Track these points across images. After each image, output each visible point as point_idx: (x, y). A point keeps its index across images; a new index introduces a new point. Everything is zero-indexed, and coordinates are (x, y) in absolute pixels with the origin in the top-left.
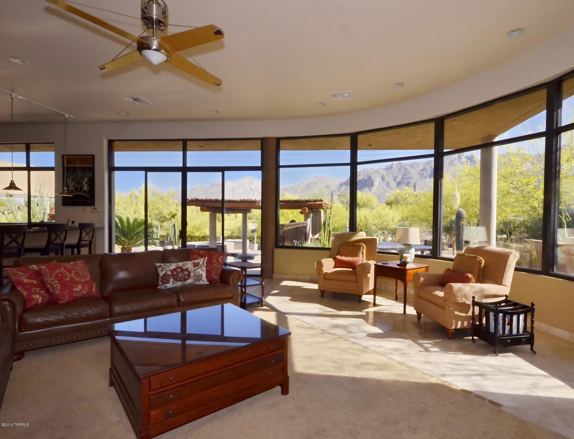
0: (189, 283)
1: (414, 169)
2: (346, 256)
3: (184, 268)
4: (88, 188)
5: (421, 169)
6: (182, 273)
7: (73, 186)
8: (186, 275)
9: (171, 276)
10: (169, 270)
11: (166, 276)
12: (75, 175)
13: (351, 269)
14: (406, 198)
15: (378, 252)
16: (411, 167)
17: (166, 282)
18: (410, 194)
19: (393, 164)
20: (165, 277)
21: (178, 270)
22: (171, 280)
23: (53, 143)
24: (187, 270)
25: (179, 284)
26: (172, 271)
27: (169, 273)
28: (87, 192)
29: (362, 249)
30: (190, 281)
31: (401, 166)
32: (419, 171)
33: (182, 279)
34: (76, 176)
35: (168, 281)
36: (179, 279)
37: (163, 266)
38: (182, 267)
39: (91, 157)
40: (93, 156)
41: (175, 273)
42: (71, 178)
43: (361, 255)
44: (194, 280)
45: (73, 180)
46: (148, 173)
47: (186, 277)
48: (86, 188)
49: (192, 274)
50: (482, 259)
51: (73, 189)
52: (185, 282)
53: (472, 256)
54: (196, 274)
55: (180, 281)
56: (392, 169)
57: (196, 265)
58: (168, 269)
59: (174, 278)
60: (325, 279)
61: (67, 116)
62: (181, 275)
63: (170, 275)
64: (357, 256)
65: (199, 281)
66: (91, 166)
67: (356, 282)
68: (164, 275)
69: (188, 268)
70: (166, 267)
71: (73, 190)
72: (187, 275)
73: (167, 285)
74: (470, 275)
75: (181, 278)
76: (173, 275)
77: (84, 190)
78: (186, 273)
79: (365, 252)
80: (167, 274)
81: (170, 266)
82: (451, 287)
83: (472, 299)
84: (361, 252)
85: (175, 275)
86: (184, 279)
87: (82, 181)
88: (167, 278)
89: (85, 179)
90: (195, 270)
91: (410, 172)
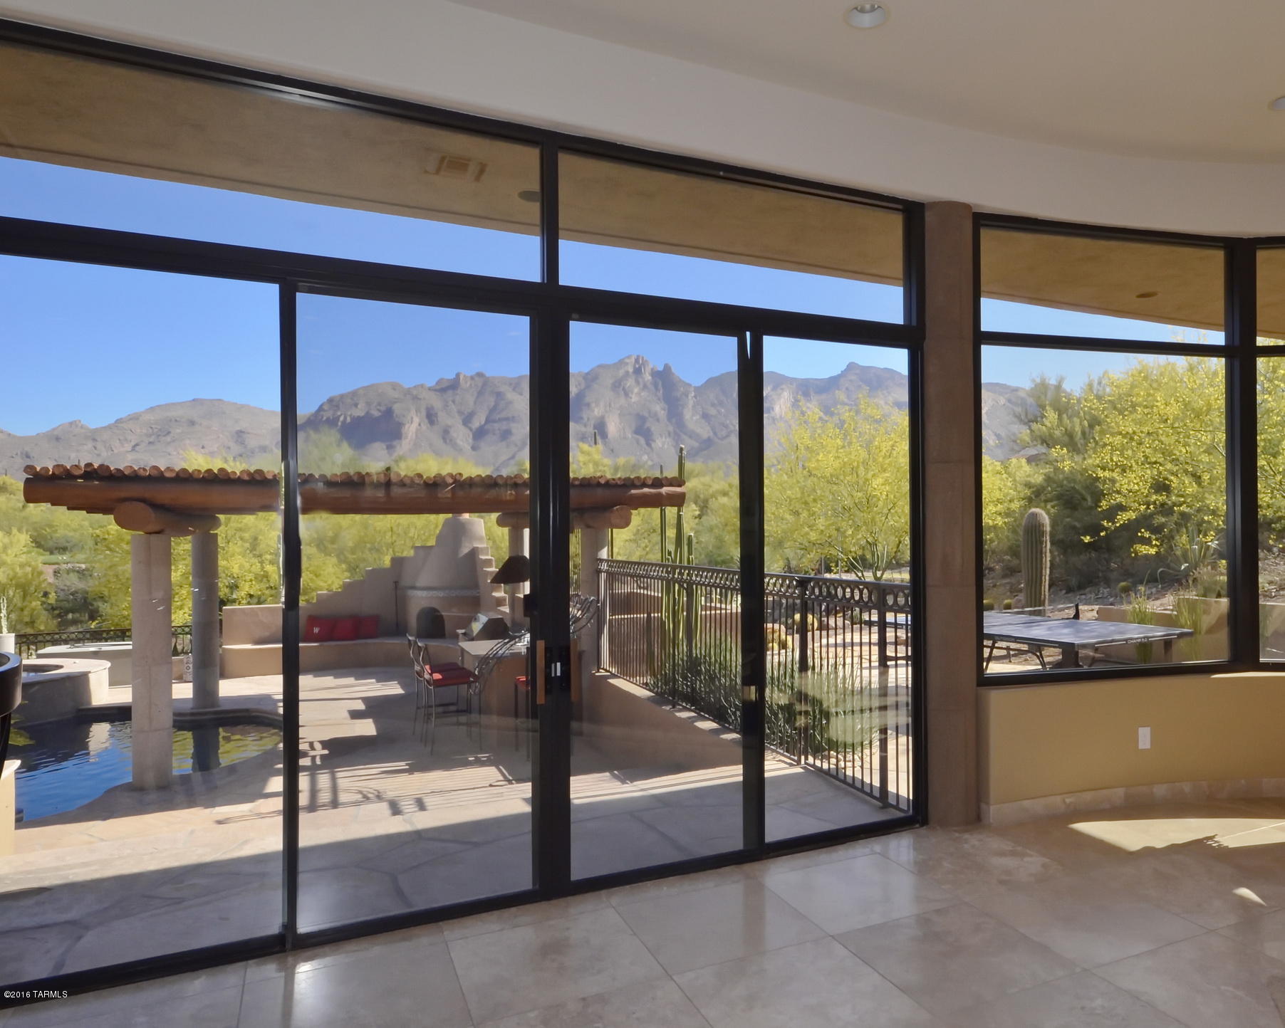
31: (485, 386)
56: (459, 391)
91: (509, 403)
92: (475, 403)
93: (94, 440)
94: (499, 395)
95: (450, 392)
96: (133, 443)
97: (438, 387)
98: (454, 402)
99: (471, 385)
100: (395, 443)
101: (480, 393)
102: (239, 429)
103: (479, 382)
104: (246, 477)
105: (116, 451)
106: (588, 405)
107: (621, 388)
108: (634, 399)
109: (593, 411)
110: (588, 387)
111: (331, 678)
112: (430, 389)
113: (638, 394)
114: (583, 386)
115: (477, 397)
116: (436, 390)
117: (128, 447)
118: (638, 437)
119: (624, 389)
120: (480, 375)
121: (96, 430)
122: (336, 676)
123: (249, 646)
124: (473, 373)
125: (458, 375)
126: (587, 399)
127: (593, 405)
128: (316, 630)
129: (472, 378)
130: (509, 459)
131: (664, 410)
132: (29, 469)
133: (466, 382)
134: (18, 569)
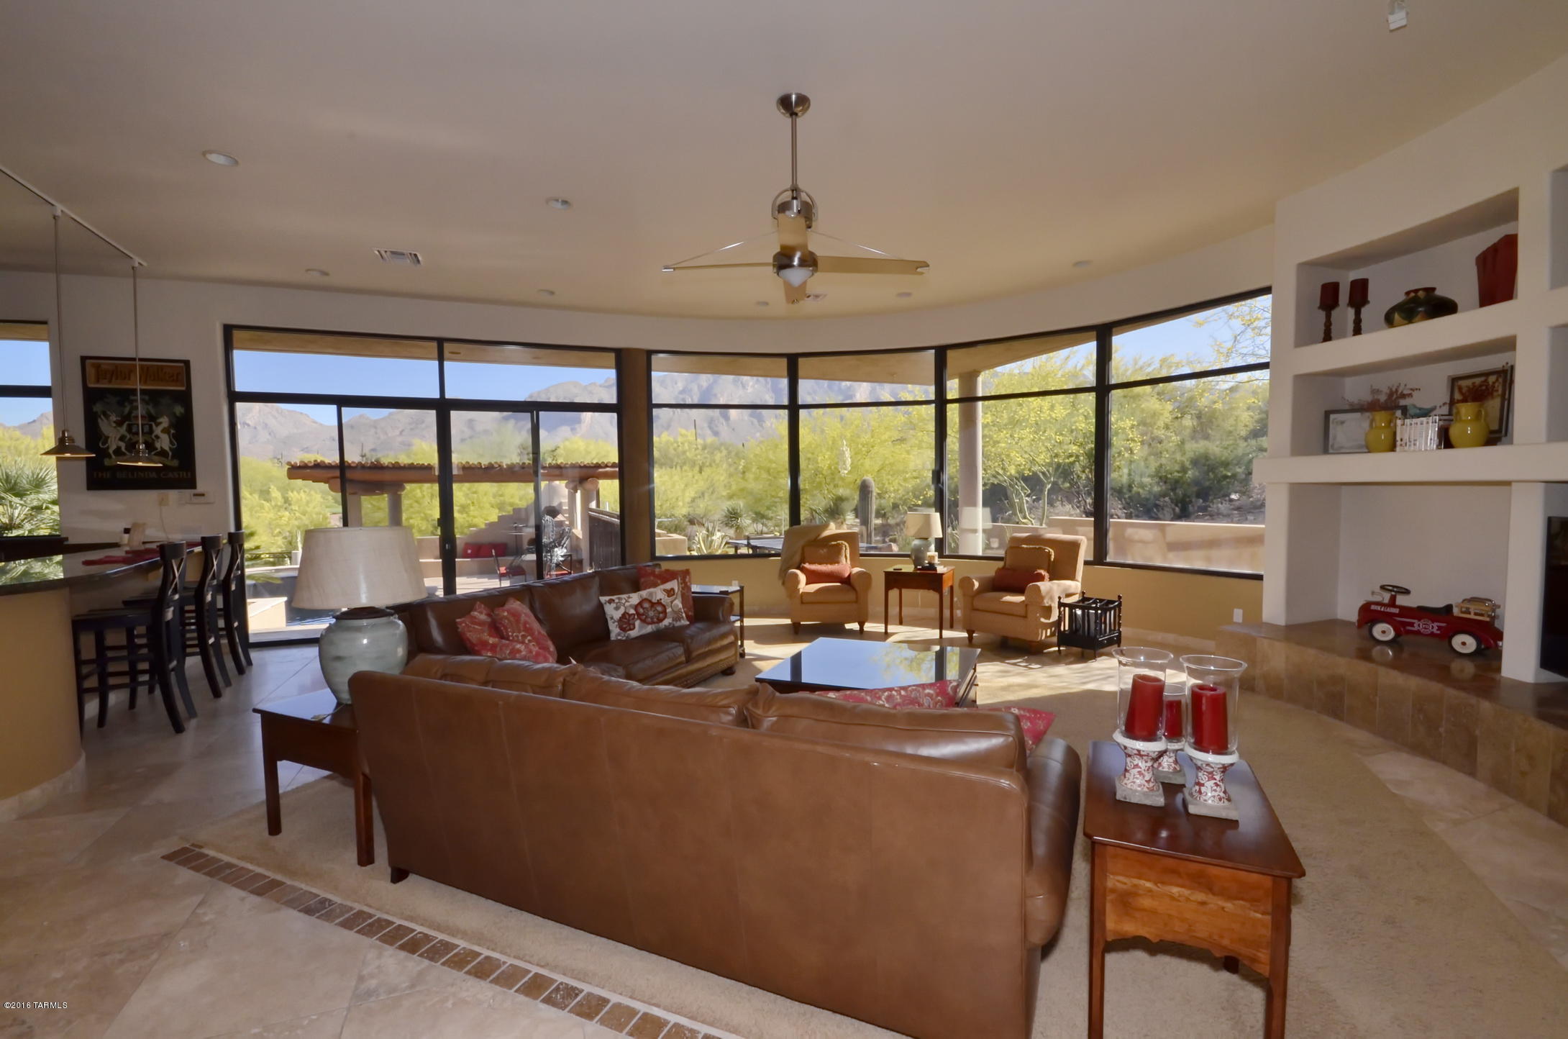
0: (665, 625)
1: (666, 388)
2: (820, 564)
3: (654, 600)
4: (171, 442)
6: (653, 609)
7: (122, 438)
8: (659, 613)
9: (636, 617)
10: (631, 606)
11: (627, 617)
12: (127, 410)
13: (839, 584)
14: (684, 452)
15: (862, 555)
17: (628, 628)
18: (690, 443)
20: (626, 619)
21: (646, 605)
22: (637, 623)
23: (45, 323)
24: (659, 603)
25: (649, 629)
26: (636, 607)
27: (632, 611)
28: (170, 454)
29: (843, 551)
30: (666, 622)
33: (655, 620)
34: (130, 413)
35: (632, 627)
36: (649, 620)
37: (617, 601)
38: (650, 599)
39: (182, 365)
40: (187, 363)
41: (641, 611)
42: (113, 418)
43: (843, 559)
44: (673, 620)
45: (119, 424)
46: (343, 408)
47: (661, 615)
48: (164, 442)
49: (669, 610)
50: (1051, 550)
51: (123, 445)
52: (661, 624)
53: (1036, 548)
54: (675, 609)
55: (653, 623)
57: (670, 593)
58: (627, 604)
59: (641, 620)
60: (802, 603)
61: (137, 260)
62: (651, 613)
63: (634, 614)
64: (838, 563)
65: (680, 621)
66: (183, 388)
67: (856, 602)
68: (624, 615)
69: (661, 599)
70: (623, 601)
71: (123, 449)
72: (662, 613)
73: (630, 632)
74: (1043, 572)
75: (652, 618)
76: (638, 613)
77: (159, 449)
78: (659, 608)
79: (848, 555)
80: (628, 613)
81: (630, 600)
82: (1038, 587)
83: (1058, 600)
84: (844, 556)
85: (643, 615)
86: (658, 619)
87: (151, 426)
88: (629, 620)
89: (160, 420)
90: (672, 602)
93: (376, 427)
96: (400, 429)
97: (606, 384)
100: (577, 426)
104: (391, 466)
105: (390, 435)
107: (739, 382)
108: (750, 390)
111: (475, 579)
112: (601, 386)
113: (753, 386)
116: (605, 387)
117: (397, 432)
118: (752, 419)
119: (742, 383)
121: (376, 421)
122: (478, 578)
123: (433, 560)
127: (719, 395)
128: (469, 551)
131: (772, 398)
132: (289, 463)
134: (314, 516)
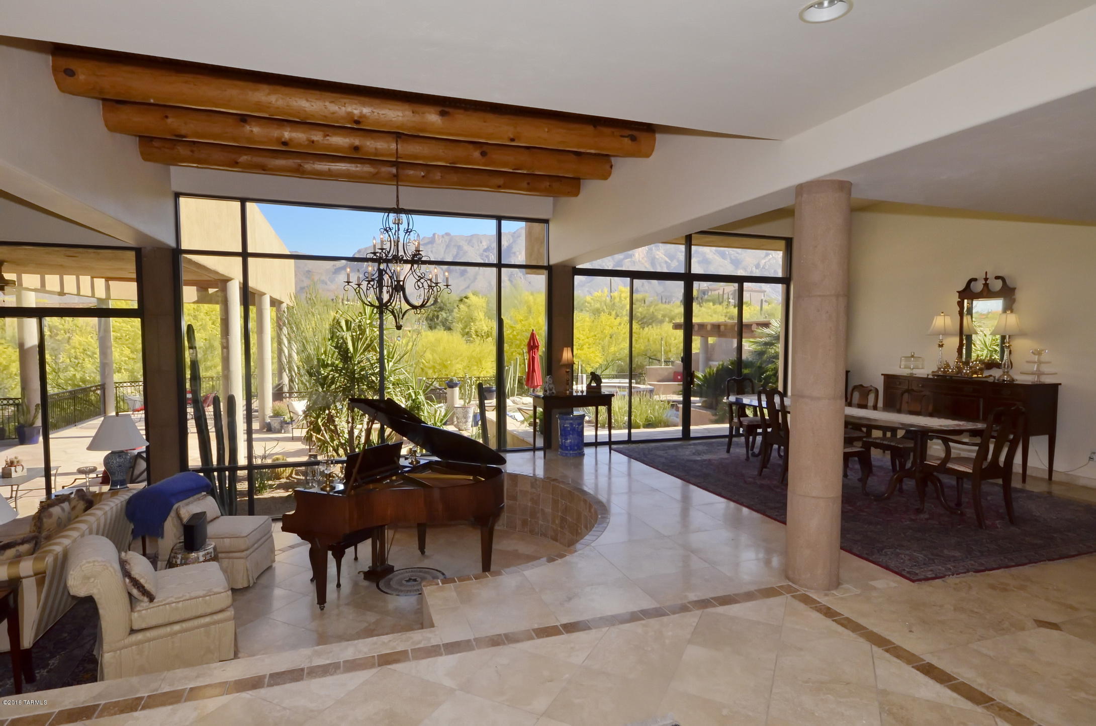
5: (486, 247)
16: (468, 244)
19: (436, 237)
31: (450, 241)
32: (481, 251)
56: (434, 245)
91: (467, 252)
92: (445, 252)
94: (459, 248)
95: (430, 246)
98: (432, 252)
99: (442, 241)
101: (448, 246)
102: (307, 269)
103: (447, 238)
106: (514, 253)
109: (518, 257)
110: (514, 241)
114: (511, 241)
115: (446, 249)
120: (448, 234)
124: (444, 233)
125: (434, 235)
126: (514, 250)
129: (443, 236)
130: (466, 288)
133: (439, 240)
